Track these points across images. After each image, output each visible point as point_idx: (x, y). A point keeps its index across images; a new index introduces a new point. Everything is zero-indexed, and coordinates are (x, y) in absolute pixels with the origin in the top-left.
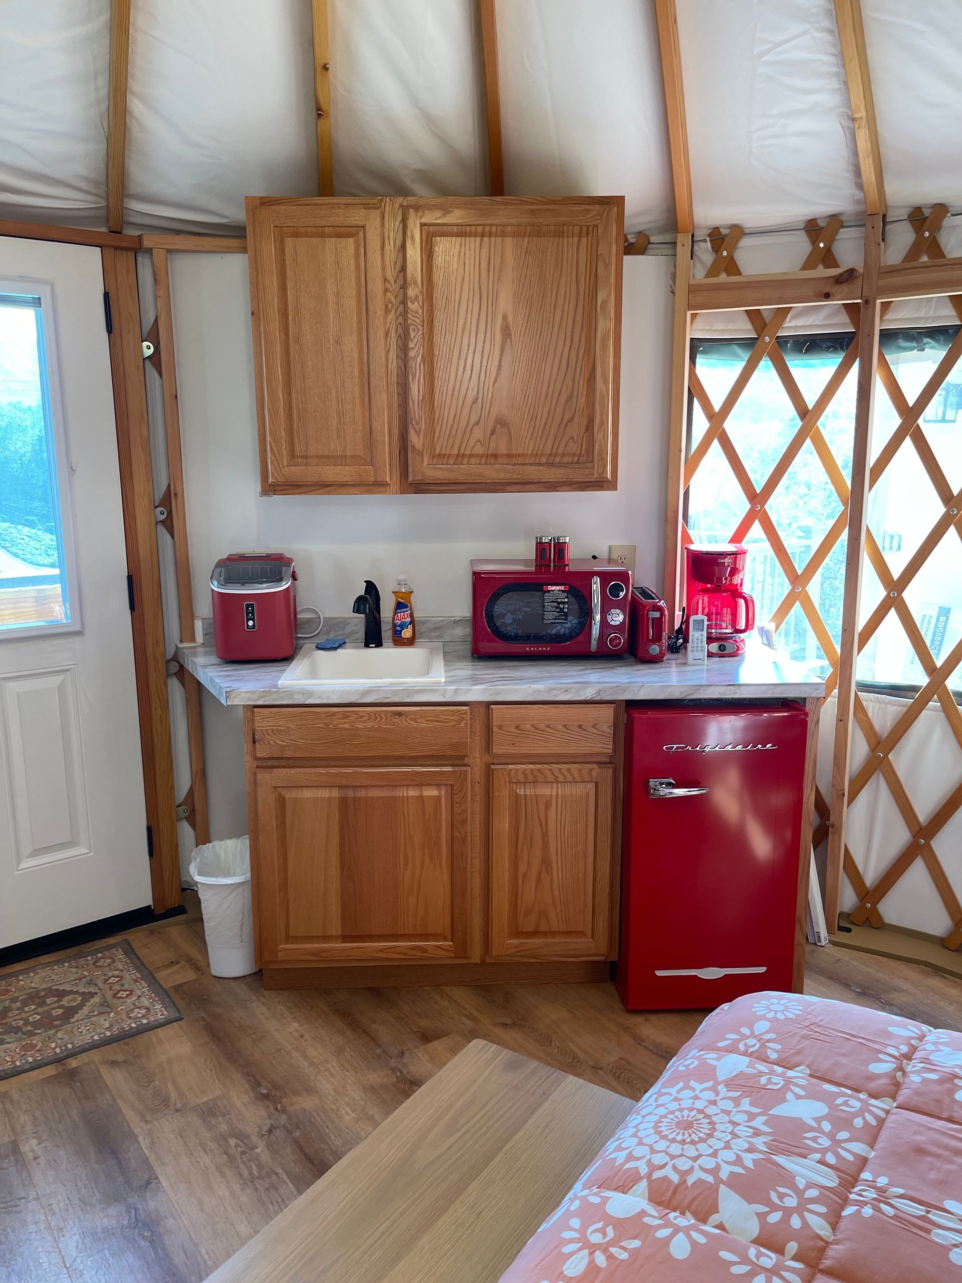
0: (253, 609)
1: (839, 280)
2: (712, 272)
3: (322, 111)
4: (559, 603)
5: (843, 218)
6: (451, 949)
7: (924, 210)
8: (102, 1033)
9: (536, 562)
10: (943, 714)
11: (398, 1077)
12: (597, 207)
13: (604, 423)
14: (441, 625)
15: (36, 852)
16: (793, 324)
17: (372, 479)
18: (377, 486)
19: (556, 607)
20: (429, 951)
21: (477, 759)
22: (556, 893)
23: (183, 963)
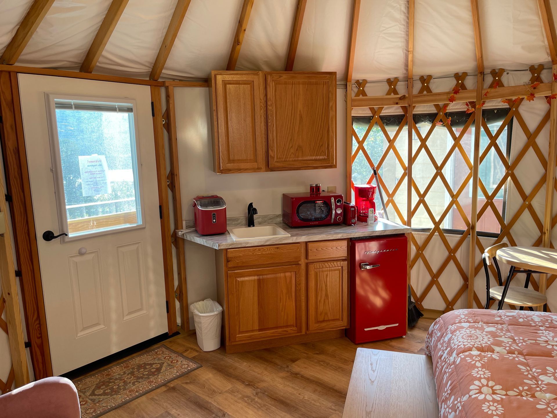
0: (215, 215)
1: (400, 99)
2: (357, 95)
3: (240, 43)
4: (320, 207)
5: (399, 79)
6: (296, 330)
7: (424, 77)
8: (176, 374)
9: (310, 193)
10: (439, 237)
11: (290, 373)
12: (328, 75)
13: (332, 146)
14: (272, 217)
15: (130, 313)
16: (384, 112)
17: (257, 167)
18: (257, 169)
19: (320, 208)
20: (288, 332)
21: (303, 262)
22: (330, 306)
23: (190, 350)
